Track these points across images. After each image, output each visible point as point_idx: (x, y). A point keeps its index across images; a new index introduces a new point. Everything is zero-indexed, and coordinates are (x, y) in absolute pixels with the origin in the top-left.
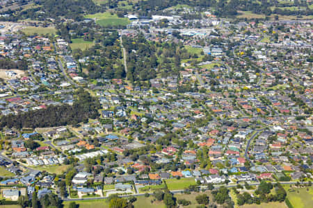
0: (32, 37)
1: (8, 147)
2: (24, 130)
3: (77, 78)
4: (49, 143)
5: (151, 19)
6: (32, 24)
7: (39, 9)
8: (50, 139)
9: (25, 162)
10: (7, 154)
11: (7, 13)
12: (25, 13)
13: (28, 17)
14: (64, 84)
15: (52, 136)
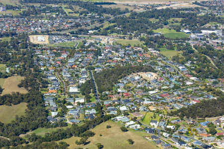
0: (128, 47)
1: (194, 133)
2: (199, 119)
3: (193, 78)
4: (221, 129)
5: (201, 33)
6: (121, 38)
7: (115, 26)
8: (220, 126)
9: (217, 145)
10: (199, 139)
11: (95, 29)
12: (108, 29)
13: (112, 32)
14: (188, 83)
15: (220, 124)
